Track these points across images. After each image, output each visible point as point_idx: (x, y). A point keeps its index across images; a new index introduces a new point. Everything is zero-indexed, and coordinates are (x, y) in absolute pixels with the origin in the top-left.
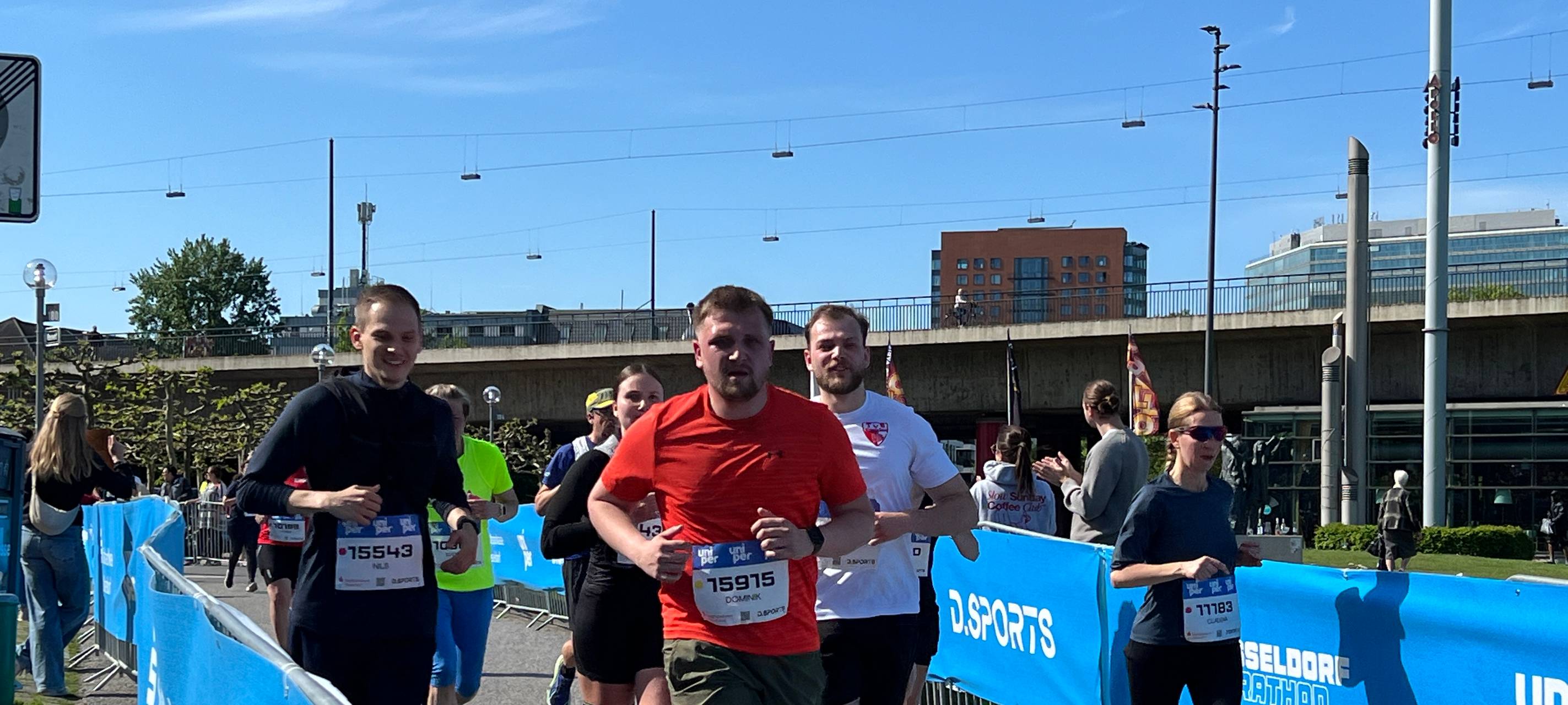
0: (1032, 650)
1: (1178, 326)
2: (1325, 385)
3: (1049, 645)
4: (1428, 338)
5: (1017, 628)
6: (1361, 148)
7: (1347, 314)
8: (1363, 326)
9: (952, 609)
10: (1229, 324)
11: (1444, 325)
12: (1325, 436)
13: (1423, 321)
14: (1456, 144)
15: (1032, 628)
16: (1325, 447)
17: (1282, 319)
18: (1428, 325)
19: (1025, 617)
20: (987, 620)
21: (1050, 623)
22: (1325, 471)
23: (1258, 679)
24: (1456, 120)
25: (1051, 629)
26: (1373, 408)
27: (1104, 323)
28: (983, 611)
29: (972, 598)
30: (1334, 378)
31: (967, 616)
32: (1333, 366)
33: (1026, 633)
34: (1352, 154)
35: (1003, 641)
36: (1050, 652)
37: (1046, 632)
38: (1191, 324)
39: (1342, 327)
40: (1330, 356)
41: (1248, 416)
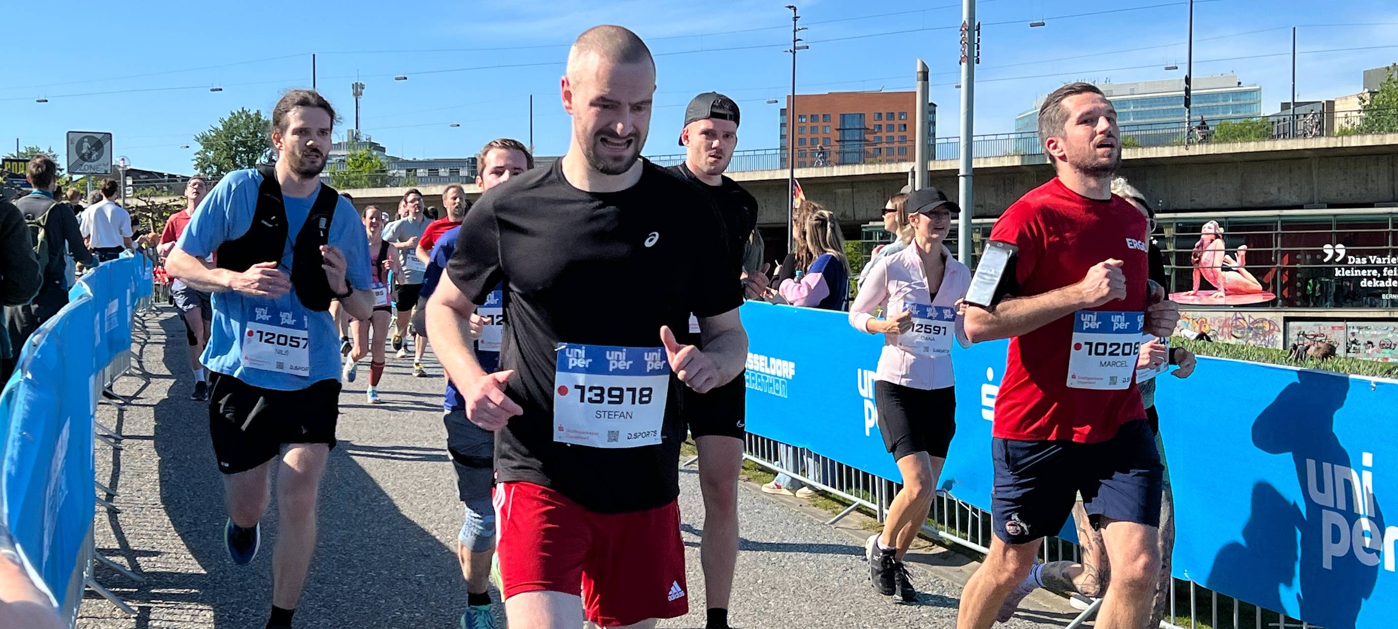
1: (825, 172)
4: (962, 181)
6: (924, 65)
7: (917, 165)
8: (926, 173)
10: (854, 171)
11: (970, 173)
13: (958, 170)
14: (977, 63)
17: (885, 169)
18: (962, 172)
23: (753, 375)
24: (979, 48)
34: (919, 69)
38: (832, 172)
39: (914, 173)
41: (865, 227)
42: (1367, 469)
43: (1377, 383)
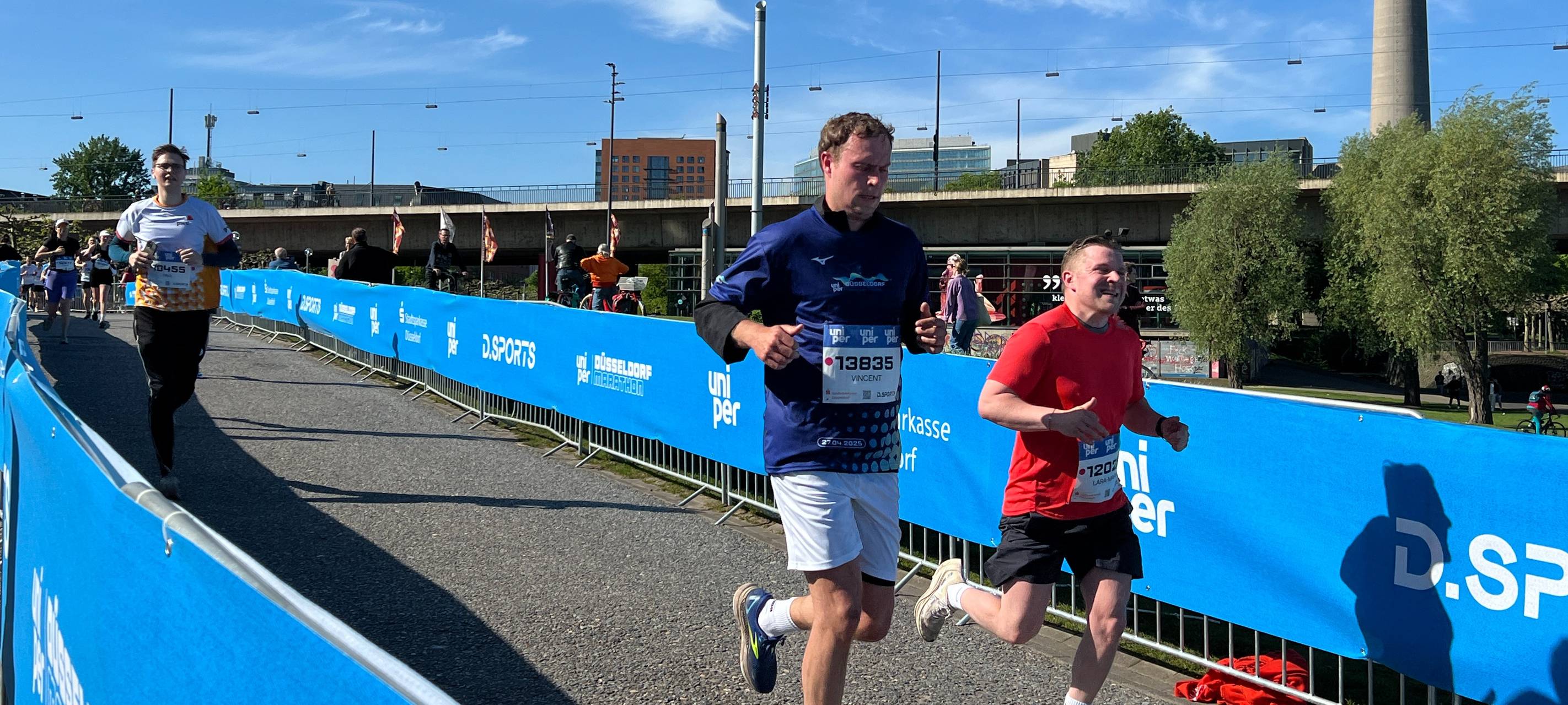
0: (524, 365)
2: (704, 238)
3: (531, 362)
4: (754, 215)
5: (518, 353)
6: (722, 118)
7: (716, 201)
8: (723, 209)
9: (484, 345)
11: (761, 209)
12: (703, 263)
13: (750, 206)
14: (767, 118)
15: (525, 353)
16: (703, 269)
18: (754, 208)
19: (523, 347)
20: (502, 350)
21: (534, 350)
22: (703, 281)
24: (767, 106)
25: (535, 353)
26: (728, 250)
27: (600, 203)
28: (500, 345)
29: (495, 338)
30: (709, 235)
31: (492, 348)
32: (708, 228)
33: (521, 355)
34: (718, 121)
35: (509, 361)
36: (531, 366)
37: (532, 355)
39: (713, 208)
40: (706, 223)
41: (672, 253)
42: (1143, 453)
43: (1150, 384)
